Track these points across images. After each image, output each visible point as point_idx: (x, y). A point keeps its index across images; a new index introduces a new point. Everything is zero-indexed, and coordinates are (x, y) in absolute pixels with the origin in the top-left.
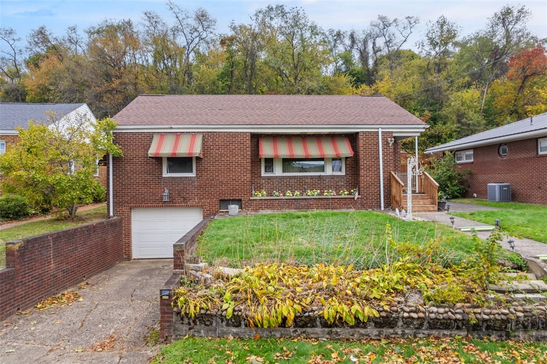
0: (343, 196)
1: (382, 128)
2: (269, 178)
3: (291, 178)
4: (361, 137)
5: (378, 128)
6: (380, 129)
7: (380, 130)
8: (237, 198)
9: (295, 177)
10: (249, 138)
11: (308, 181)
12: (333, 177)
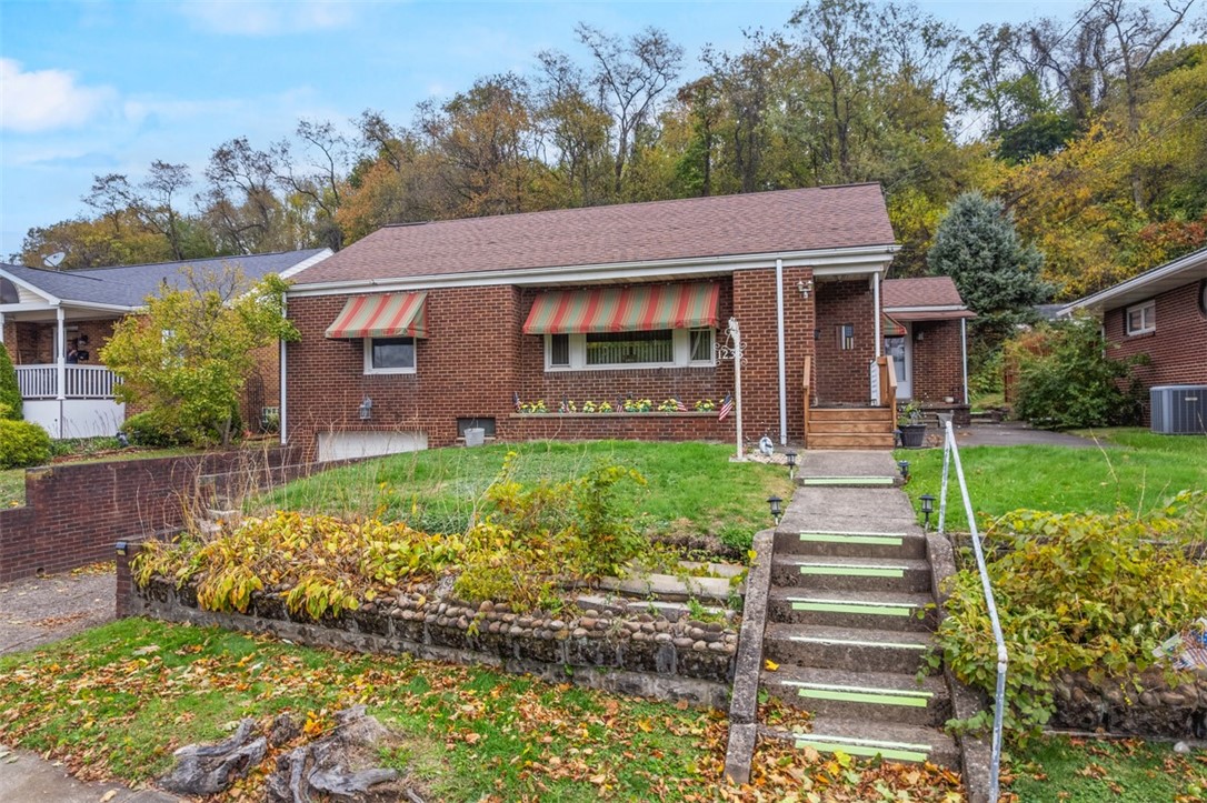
0: (701, 412)
1: (783, 260)
2: (558, 376)
3: (600, 374)
4: (737, 282)
5: (775, 260)
6: (779, 262)
7: (779, 265)
8: (487, 415)
9: (607, 373)
10: (510, 295)
11: (636, 380)
12: (687, 371)
